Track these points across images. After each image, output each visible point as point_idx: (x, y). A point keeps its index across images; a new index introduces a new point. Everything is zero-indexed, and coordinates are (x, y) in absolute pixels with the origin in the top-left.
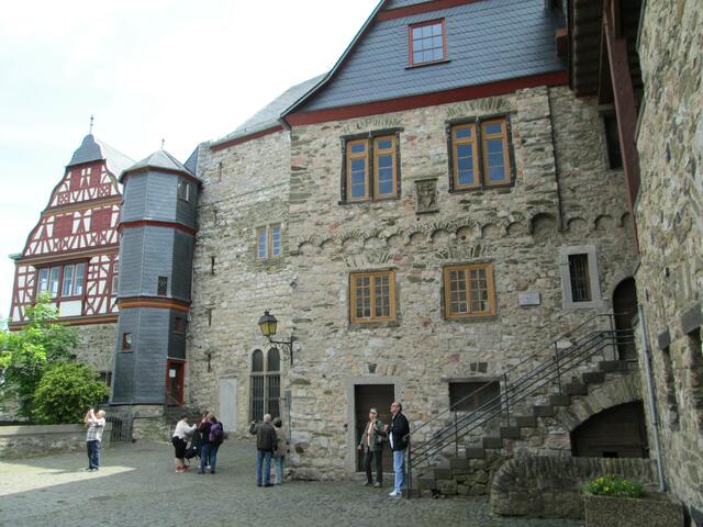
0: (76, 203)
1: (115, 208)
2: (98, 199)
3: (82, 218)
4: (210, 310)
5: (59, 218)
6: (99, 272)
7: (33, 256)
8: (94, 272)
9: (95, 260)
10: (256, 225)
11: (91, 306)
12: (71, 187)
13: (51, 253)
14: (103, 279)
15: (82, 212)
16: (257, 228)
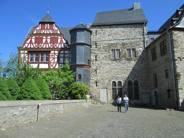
0: (44, 34)
1: (59, 37)
2: (53, 34)
3: (47, 39)
4: (96, 70)
5: (36, 37)
6: (54, 56)
7: (27, 48)
8: (52, 56)
9: (52, 52)
10: (111, 49)
11: (52, 66)
12: (41, 28)
13: (34, 48)
14: (56, 58)
15: (47, 37)
16: (112, 50)
